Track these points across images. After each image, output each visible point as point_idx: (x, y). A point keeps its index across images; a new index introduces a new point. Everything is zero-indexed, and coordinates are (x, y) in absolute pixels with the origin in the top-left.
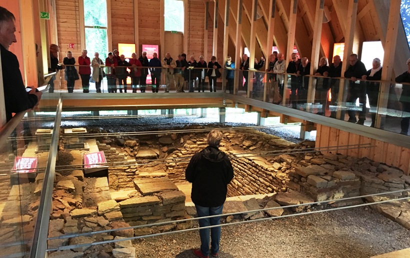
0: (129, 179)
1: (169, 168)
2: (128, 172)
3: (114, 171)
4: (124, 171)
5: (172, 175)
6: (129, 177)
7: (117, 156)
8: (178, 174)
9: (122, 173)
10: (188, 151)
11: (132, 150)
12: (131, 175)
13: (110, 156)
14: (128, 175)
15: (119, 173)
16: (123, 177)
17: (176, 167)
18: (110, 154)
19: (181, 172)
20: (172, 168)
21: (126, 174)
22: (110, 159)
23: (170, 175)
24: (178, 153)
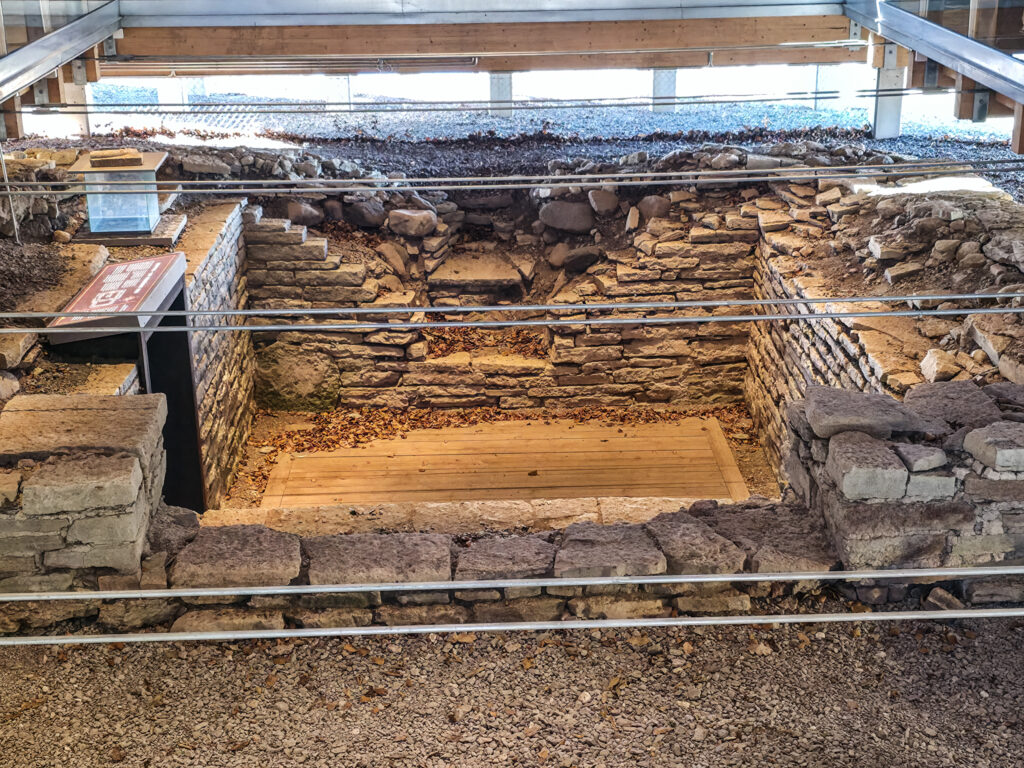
0: (382, 375)
1: (558, 340)
2: (380, 344)
3: (320, 336)
4: (362, 338)
5: (570, 372)
6: (385, 364)
7: (332, 276)
8: (596, 370)
9: (355, 349)
10: (643, 267)
11: (413, 250)
12: (390, 359)
13: (300, 275)
14: (382, 358)
15: (341, 347)
16: (358, 362)
17: (589, 335)
18: (301, 264)
19: (610, 359)
20: (568, 342)
21: (368, 351)
22: (303, 286)
23: (562, 371)
24: (603, 272)
